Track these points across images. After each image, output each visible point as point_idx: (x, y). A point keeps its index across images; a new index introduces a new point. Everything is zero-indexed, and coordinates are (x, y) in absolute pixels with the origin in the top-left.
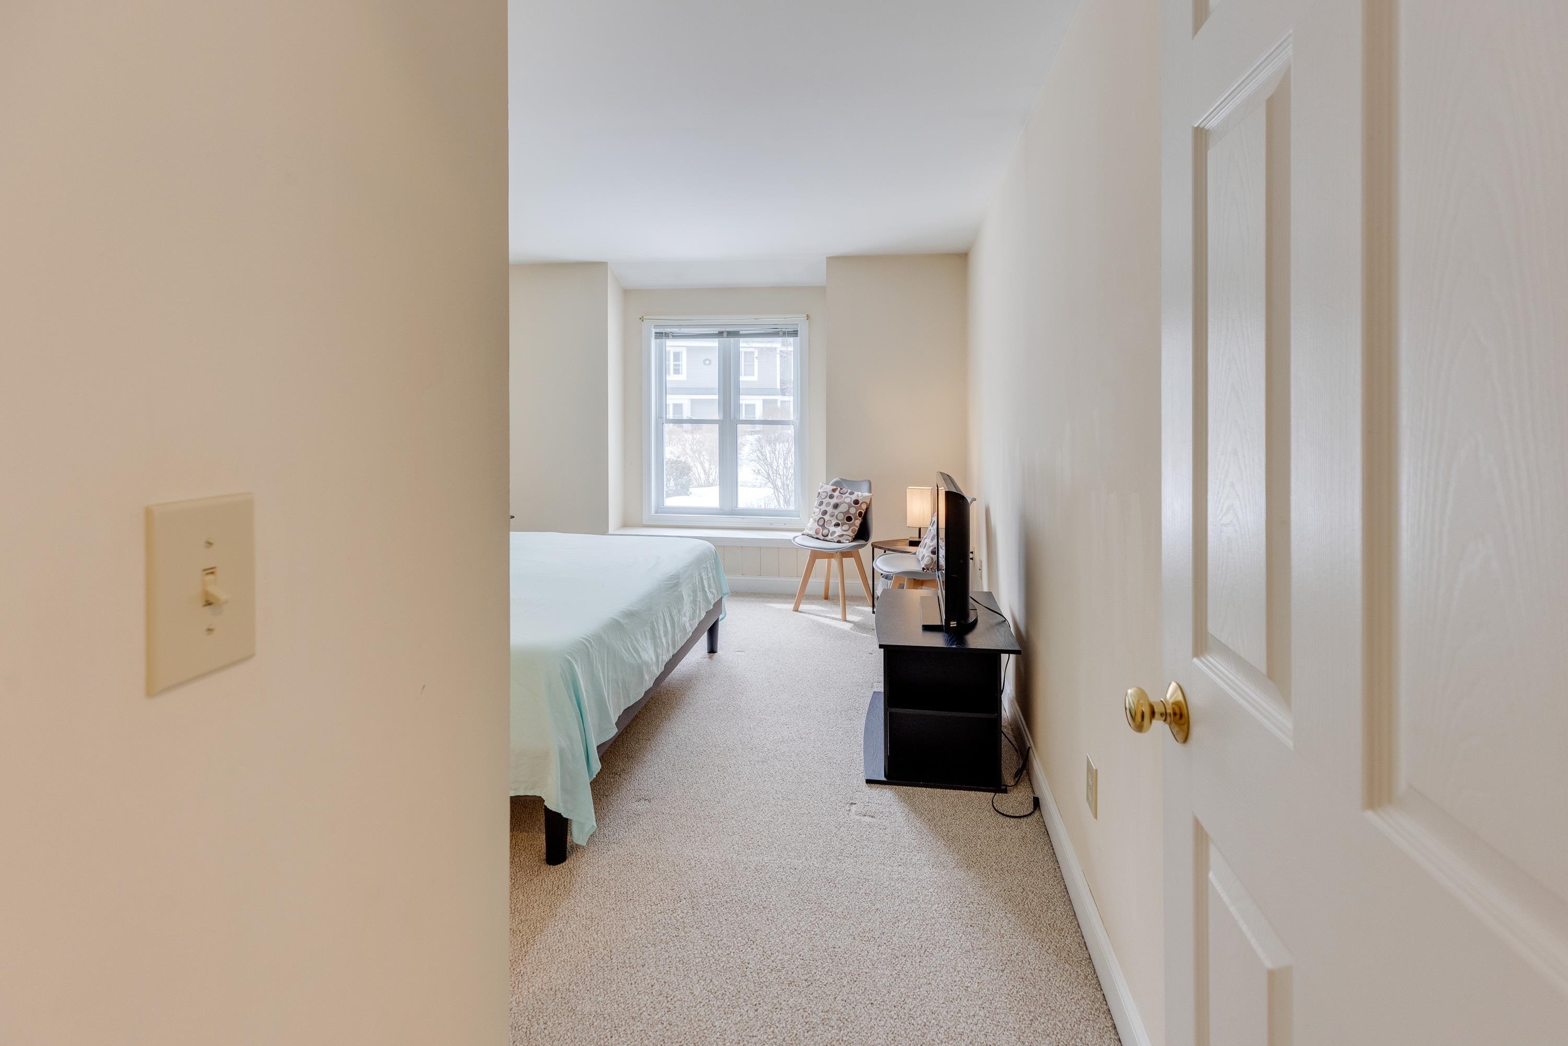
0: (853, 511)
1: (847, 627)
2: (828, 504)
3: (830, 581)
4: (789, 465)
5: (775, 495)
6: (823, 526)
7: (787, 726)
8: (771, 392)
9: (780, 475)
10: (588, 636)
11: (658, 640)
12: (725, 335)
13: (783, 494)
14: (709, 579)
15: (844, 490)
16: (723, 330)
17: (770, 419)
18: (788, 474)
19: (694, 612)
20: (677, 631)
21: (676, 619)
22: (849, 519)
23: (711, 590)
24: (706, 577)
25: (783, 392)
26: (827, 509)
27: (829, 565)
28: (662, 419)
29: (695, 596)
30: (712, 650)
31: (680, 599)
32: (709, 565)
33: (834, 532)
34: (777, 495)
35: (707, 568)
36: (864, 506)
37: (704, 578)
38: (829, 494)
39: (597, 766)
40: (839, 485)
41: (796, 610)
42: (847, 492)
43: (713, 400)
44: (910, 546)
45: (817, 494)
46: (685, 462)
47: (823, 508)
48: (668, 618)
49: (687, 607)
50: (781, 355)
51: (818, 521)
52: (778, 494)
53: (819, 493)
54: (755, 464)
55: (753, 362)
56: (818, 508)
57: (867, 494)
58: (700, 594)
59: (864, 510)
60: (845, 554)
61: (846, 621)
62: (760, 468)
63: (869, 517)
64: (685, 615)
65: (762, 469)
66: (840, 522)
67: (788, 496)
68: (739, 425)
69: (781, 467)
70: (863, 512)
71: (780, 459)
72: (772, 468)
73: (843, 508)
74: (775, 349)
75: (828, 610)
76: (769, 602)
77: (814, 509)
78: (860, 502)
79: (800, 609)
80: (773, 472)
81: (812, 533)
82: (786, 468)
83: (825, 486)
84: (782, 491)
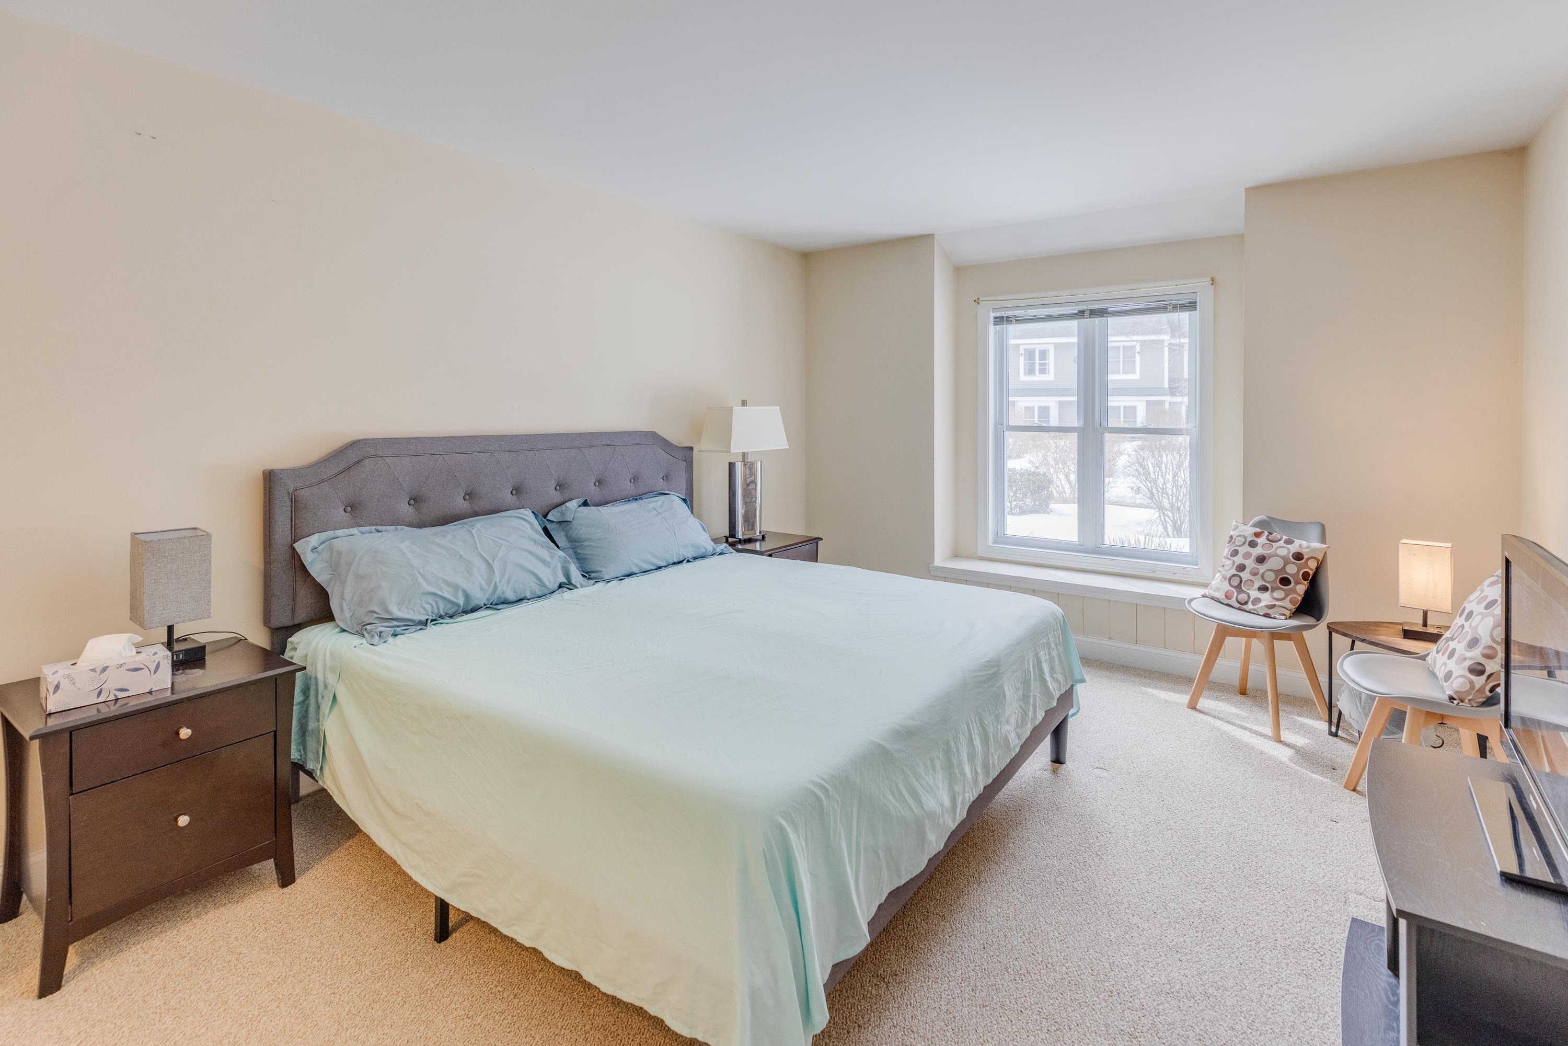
0: (1292, 569)
1: (1283, 754)
2: (1247, 555)
3: (1250, 667)
4: (1181, 482)
5: (1161, 519)
6: (1238, 587)
7: (1179, 955)
8: (1158, 391)
9: (1168, 495)
10: (822, 779)
11: (957, 771)
12: (1087, 314)
13: (1172, 519)
14: (1051, 660)
15: (1276, 535)
16: (1084, 308)
17: (1152, 427)
18: (1179, 494)
19: (1025, 713)
20: (992, 749)
21: (991, 730)
22: (1285, 581)
23: (1055, 676)
24: (1047, 657)
25: (1172, 391)
26: (1246, 562)
27: (1248, 648)
28: (1003, 426)
29: (1027, 688)
30: (1058, 759)
31: (1000, 697)
32: (1051, 639)
33: (1257, 601)
34: (1163, 520)
35: (1048, 644)
36: (1313, 565)
37: (1043, 660)
38: (1249, 539)
39: (821, 1017)
40: (1266, 526)
41: (1193, 706)
42: (1280, 540)
43: (1071, 402)
44: (1405, 637)
45: (1228, 539)
46: (1044, 474)
47: (1239, 560)
48: (976, 731)
49: (1012, 709)
50: (1170, 349)
51: (1230, 579)
52: (1165, 519)
53: (1231, 537)
54: (1134, 479)
55: (1135, 358)
56: (1229, 559)
57: (1317, 545)
58: (1034, 685)
59: (1311, 569)
60: (1276, 635)
61: (1280, 741)
62: (1140, 485)
63: (1321, 580)
64: (1008, 722)
65: (1144, 487)
66: (1268, 585)
67: (1179, 522)
68: (1106, 435)
69: (1169, 485)
70: (1311, 573)
71: (1167, 476)
72: (1157, 485)
73: (1275, 563)
74: (1163, 341)
75: (1247, 715)
76: (1149, 686)
77: (1223, 560)
78: (1306, 557)
79: (1199, 706)
80: (1158, 491)
81: (1220, 595)
82: (1176, 486)
83: (1242, 527)
84: (1170, 515)
